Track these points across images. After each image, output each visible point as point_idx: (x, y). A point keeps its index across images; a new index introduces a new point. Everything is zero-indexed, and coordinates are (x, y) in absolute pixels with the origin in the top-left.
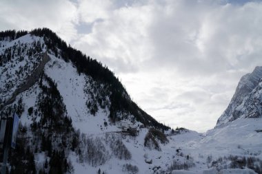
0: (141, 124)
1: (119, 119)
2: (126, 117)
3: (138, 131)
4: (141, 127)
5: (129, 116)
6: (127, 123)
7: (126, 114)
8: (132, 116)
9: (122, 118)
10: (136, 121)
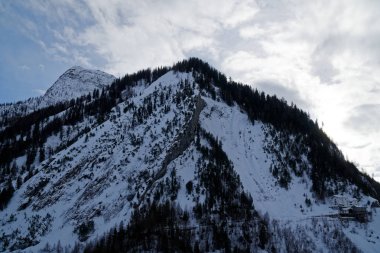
0: (373, 200)
1: (331, 194)
2: (343, 189)
3: (370, 214)
4: (374, 205)
5: (348, 187)
6: (347, 199)
7: (341, 183)
8: (354, 186)
9: (336, 191)
10: (362, 195)
